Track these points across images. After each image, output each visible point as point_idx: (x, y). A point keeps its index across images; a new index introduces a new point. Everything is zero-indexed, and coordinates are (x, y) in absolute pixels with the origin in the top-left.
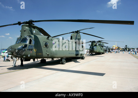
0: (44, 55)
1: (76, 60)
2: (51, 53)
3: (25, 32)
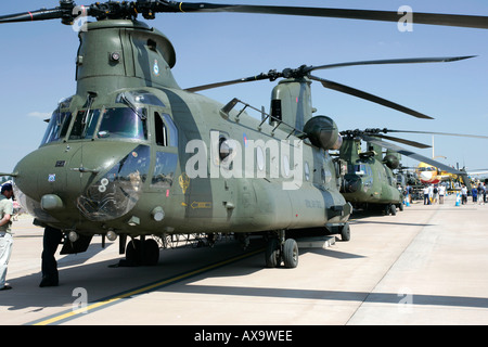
3: (118, 69)
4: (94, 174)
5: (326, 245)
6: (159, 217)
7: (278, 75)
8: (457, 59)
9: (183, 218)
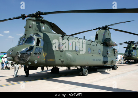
0: (56, 62)
1: (103, 70)
2: (67, 59)
3: (31, 29)
4: (18, 52)
5: (106, 71)
6: (36, 62)
7: (101, 28)
8: (128, 22)
9: (45, 63)
